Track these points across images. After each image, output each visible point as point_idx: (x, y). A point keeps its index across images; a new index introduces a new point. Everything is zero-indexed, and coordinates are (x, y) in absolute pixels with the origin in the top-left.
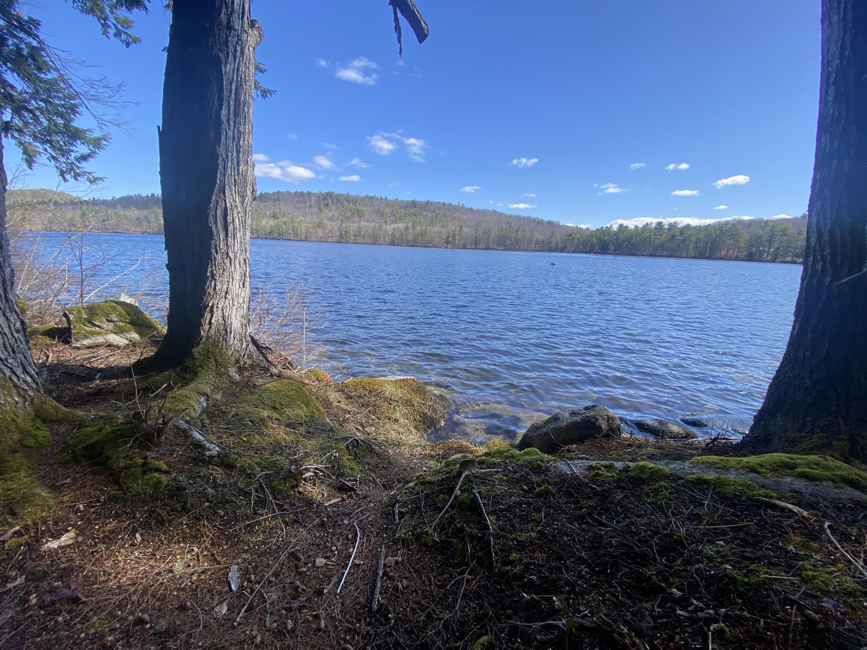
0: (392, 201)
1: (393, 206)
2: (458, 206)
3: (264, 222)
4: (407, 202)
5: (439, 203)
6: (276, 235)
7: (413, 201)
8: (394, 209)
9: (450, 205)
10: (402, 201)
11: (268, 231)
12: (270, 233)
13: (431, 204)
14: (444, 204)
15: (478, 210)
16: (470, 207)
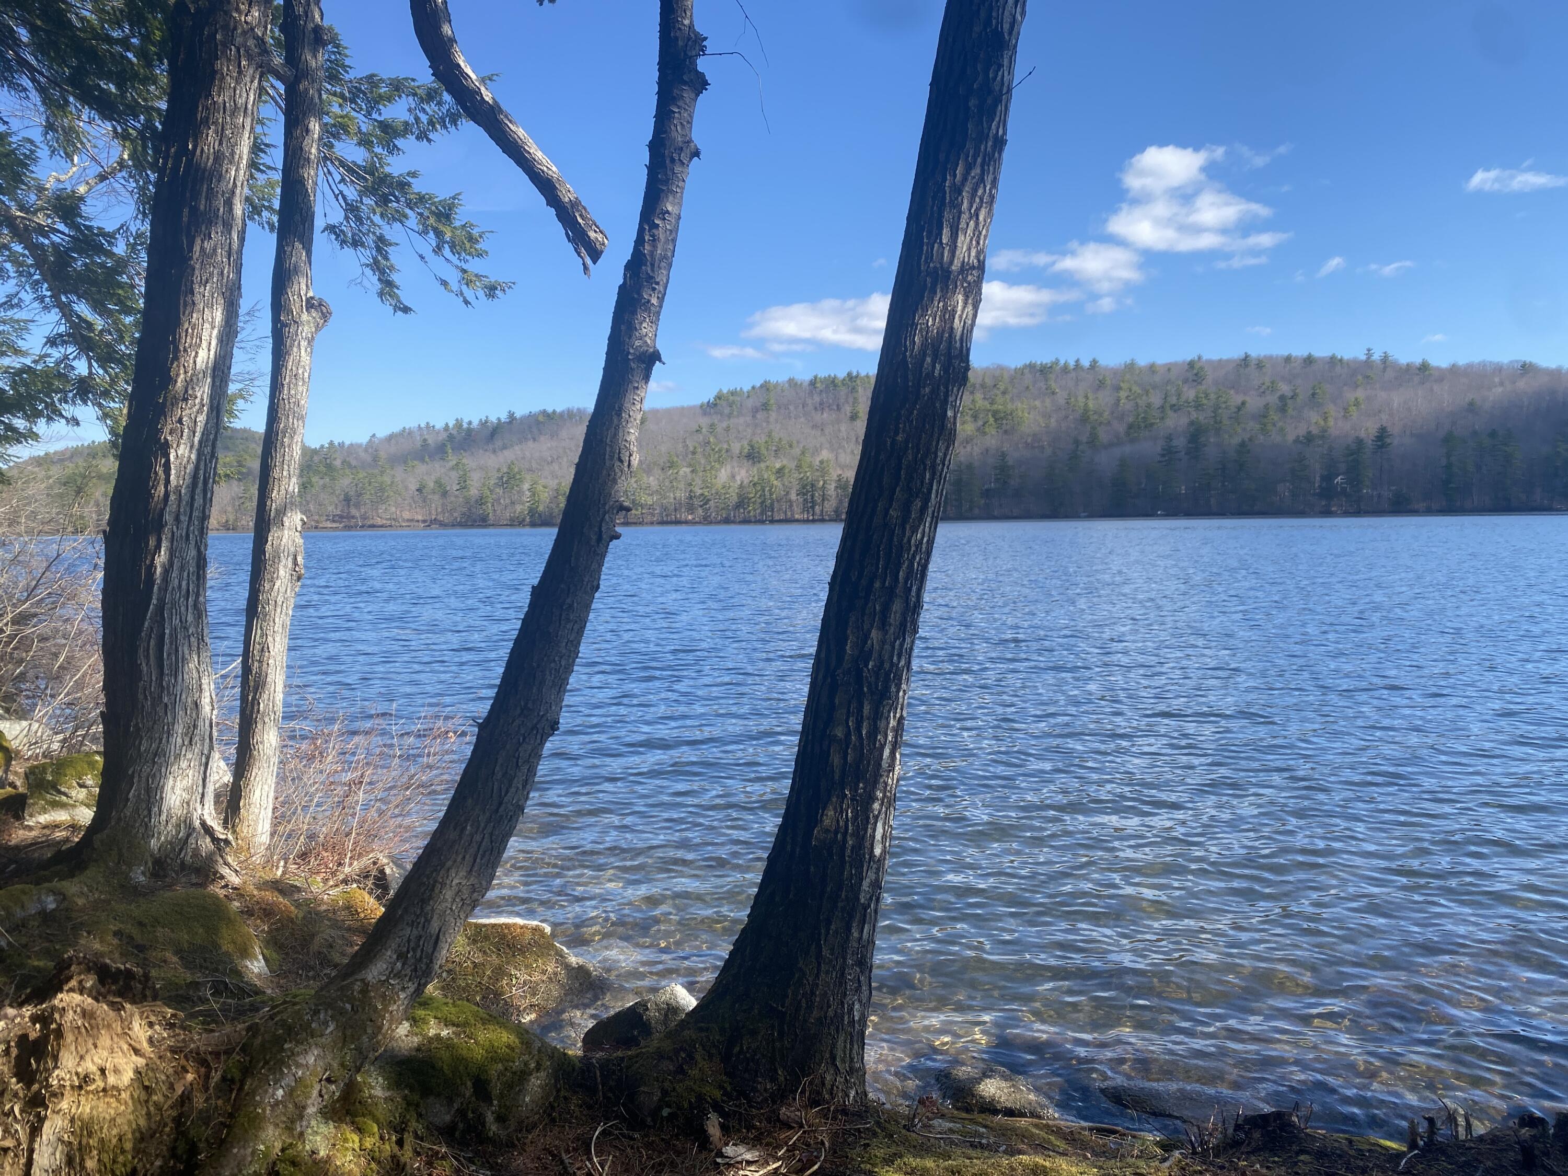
0: (1115, 372)
1: (1118, 389)
2: (1368, 363)
3: (723, 475)
4: (1169, 368)
5: (1288, 359)
6: (753, 510)
7: (1191, 364)
8: (1123, 394)
9: (1333, 361)
10: (1152, 368)
11: (734, 499)
12: (740, 505)
13: (1260, 364)
14: (1309, 360)
15: (1454, 370)
16: (1418, 361)
